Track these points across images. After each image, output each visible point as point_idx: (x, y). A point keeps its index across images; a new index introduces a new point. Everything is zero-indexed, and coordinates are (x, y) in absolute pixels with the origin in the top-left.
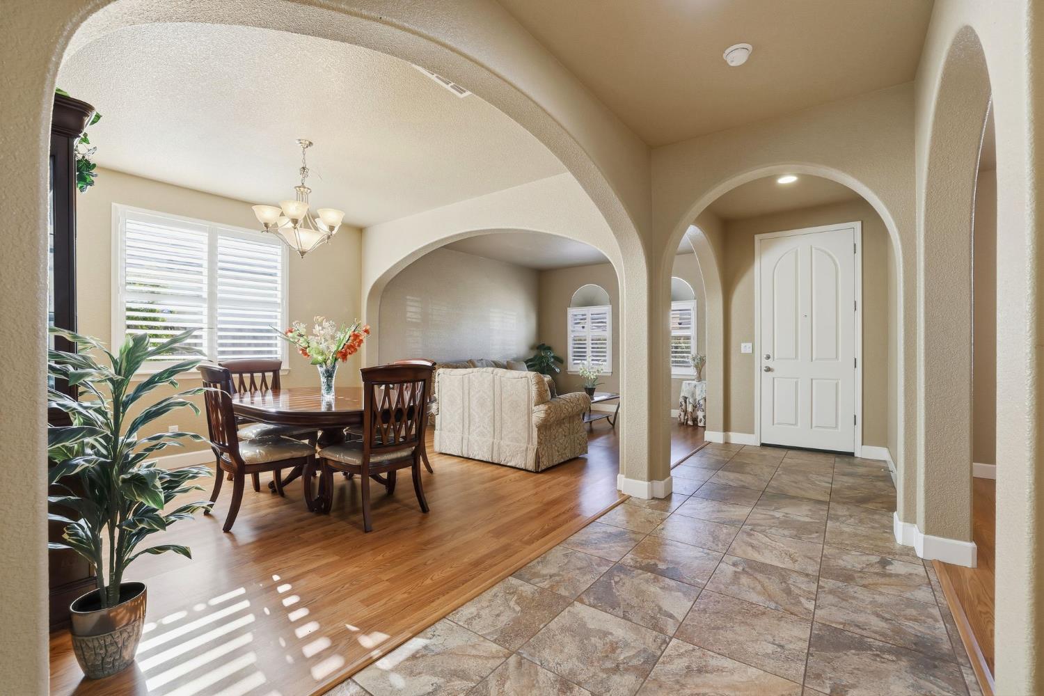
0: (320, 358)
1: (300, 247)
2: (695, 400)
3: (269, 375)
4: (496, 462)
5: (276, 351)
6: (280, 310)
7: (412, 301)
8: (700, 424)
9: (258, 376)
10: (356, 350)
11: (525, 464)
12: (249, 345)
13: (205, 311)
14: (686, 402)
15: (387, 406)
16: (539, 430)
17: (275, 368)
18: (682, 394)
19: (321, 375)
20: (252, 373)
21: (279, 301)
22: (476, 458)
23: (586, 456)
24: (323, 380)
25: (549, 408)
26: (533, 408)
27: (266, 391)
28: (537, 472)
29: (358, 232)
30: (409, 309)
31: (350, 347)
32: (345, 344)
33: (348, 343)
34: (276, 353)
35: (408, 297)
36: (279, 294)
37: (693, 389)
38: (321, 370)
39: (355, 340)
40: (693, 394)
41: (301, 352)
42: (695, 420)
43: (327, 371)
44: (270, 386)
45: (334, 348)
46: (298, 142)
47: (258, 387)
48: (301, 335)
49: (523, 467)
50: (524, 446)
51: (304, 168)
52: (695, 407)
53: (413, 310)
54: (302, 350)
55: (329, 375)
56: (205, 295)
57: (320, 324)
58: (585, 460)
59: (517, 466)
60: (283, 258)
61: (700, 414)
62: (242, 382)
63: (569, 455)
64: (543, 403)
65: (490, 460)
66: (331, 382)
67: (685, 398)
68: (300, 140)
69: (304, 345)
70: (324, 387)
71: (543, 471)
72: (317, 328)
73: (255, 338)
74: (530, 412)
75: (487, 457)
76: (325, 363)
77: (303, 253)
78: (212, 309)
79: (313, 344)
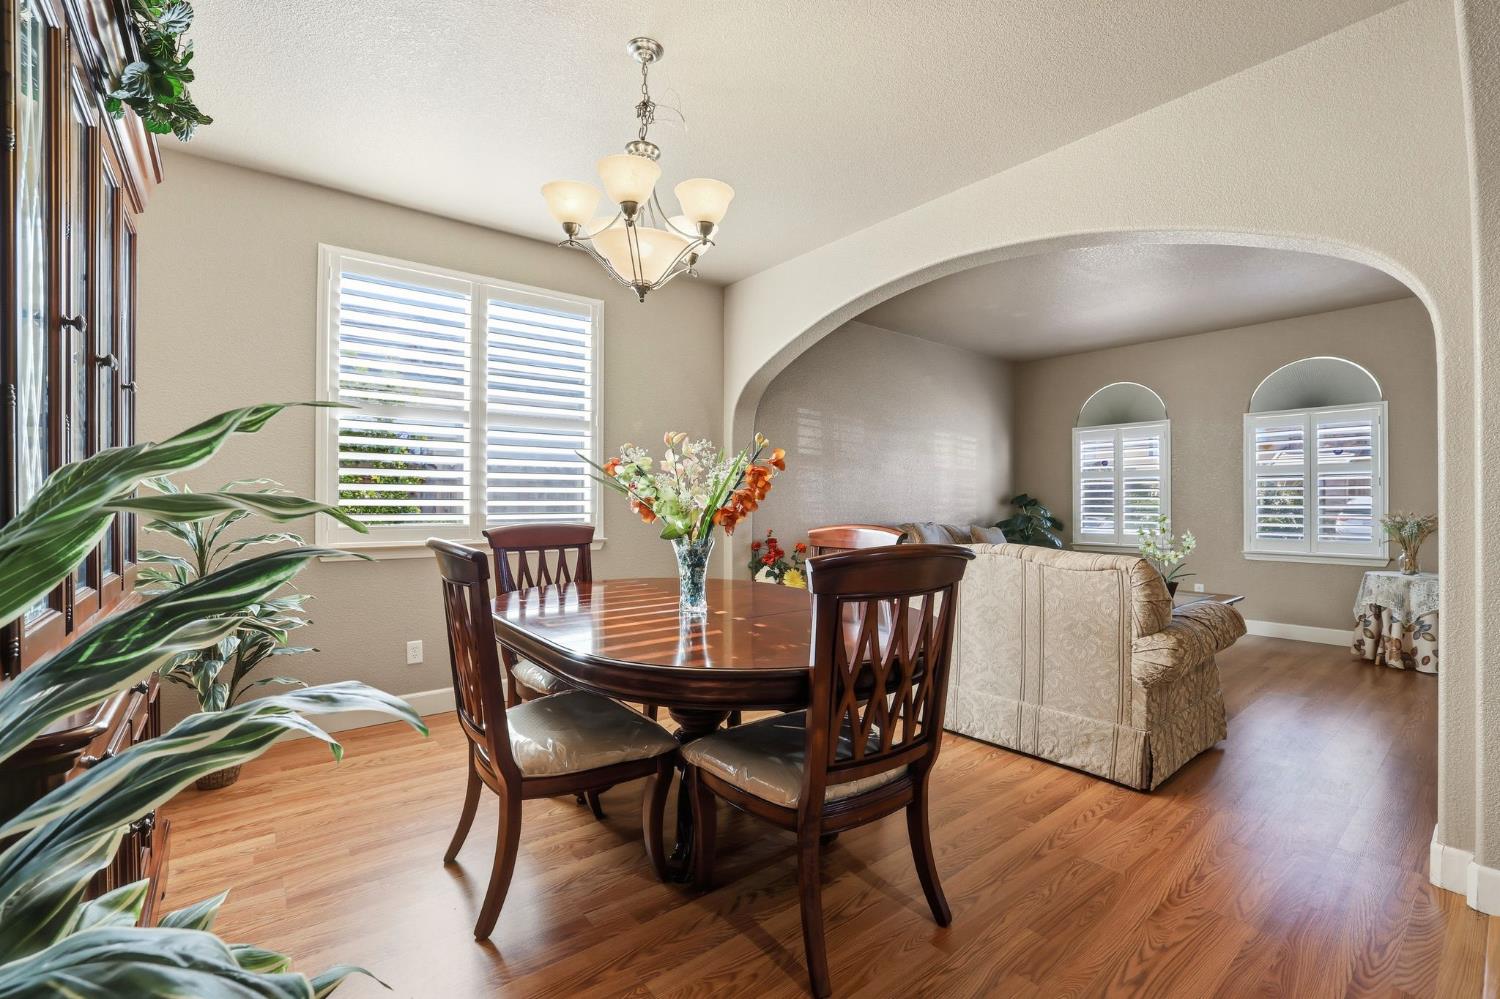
0: (680, 524)
1: (639, 277)
2: (1408, 614)
3: (572, 556)
4: (1029, 750)
5: (583, 507)
6: (588, 433)
7: (808, 417)
8: (1421, 668)
9: (552, 556)
10: (755, 505)
11: (1113, 767)
12: (541, 496)
13: (467, 434)
14: (1378, 616)
15: (867, 655)
16: (1149, 694)
17: (580, 538)
18: (1368, 601)
19: (680, 561)
20: (541, 549)
21: (587, 416)
22: (976, 736)
23: (1221, 744)
24: (684, 571)
25: (1180, 642)
26: (1135, 640)
27: (566, 586)
28: (1145, 791)
29: (720, 291)
30: (802, 431)
31: (742, 499)
32: (731, 493)
33: (740, 491)
34: (582, 512)
35: (800, 410)
36: (588, 404)
37: (1401, 591)
38: (679, 549)
39: (755, 482)
40: (1402, 602)
41: (637, 510)
42: (1408, 657)
43: (692, 553)
44: (573, 575)
45: (704, 502)
46: (631, 49)
47: (553, 577)
48: (640, 472)
49: (1104, 772)
50: (1108, 726)
51: (645, 104)
52: (1406, 629)
53: (807, 435)
54: (640, 505)
55: (696, 561)
56: (467, 406)
57: (677, 450)
58: (1222, 752)
59: (1088, 769)
60: (594, 338)
61: (1423, 647)
62: (524, 568)
63: (1199, 747)
64: (1160, 631)
65: (1013, 745)
66: (700, 576)
67: (1378, 611)
68: (635, 41)
69: (647, 493)
70: (685, 587)
71: (1159, 791)
72: (670, 457)
73: (548, 483)
74: (1124, 652)
75: (1006, 737)
76: (690, 534)
77: (643, 289)
78: (477, 431)
79: (668, 494)
